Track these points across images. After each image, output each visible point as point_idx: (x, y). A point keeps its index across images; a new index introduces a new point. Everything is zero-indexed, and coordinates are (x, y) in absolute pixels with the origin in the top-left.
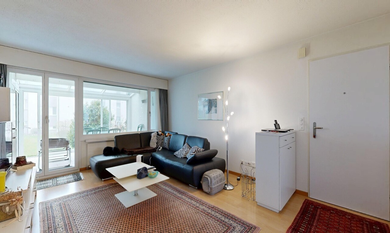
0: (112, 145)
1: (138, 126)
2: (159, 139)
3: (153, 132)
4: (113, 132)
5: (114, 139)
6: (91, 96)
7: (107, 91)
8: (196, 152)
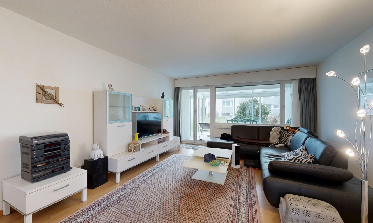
0: (229, 132)
1: (287, 119)
2: (286, 136)
3: (276, 127)
4: (249, 123)
5: (231, 128)
6: (221, 97)
7: (255, 91)
8: (293, 160)
